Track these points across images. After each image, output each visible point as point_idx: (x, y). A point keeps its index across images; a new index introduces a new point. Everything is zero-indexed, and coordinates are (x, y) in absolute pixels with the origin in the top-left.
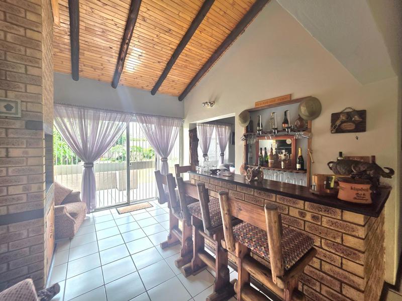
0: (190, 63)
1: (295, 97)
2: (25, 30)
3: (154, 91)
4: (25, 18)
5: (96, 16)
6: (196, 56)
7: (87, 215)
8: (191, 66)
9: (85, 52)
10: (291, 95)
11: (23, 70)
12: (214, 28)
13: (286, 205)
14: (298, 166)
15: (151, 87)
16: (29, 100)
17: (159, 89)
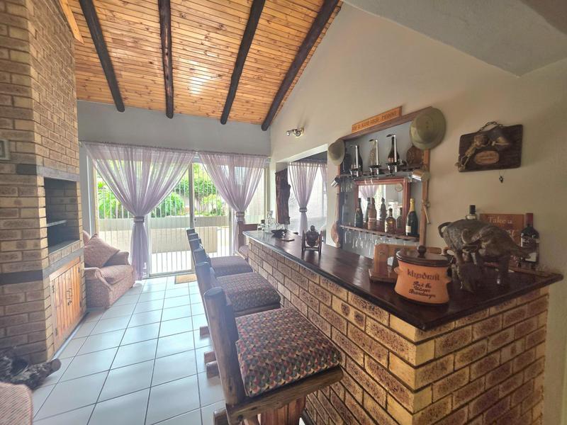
0: (266, 73)
1: (407, 111)
2: (9, 51)
3: (224, 119)
4: (8, 36)
5: (120, 22)
6: (272, 61)
7: (137, 282)
8: (267, 76)
9: (123, 73)
10: (401, 107)
11: (9, 102)
12: (288, 11)
13: (330, 292)
14: (408, 229)
15: (219, 114)
16: (18, 139)
17: (230, 115)
